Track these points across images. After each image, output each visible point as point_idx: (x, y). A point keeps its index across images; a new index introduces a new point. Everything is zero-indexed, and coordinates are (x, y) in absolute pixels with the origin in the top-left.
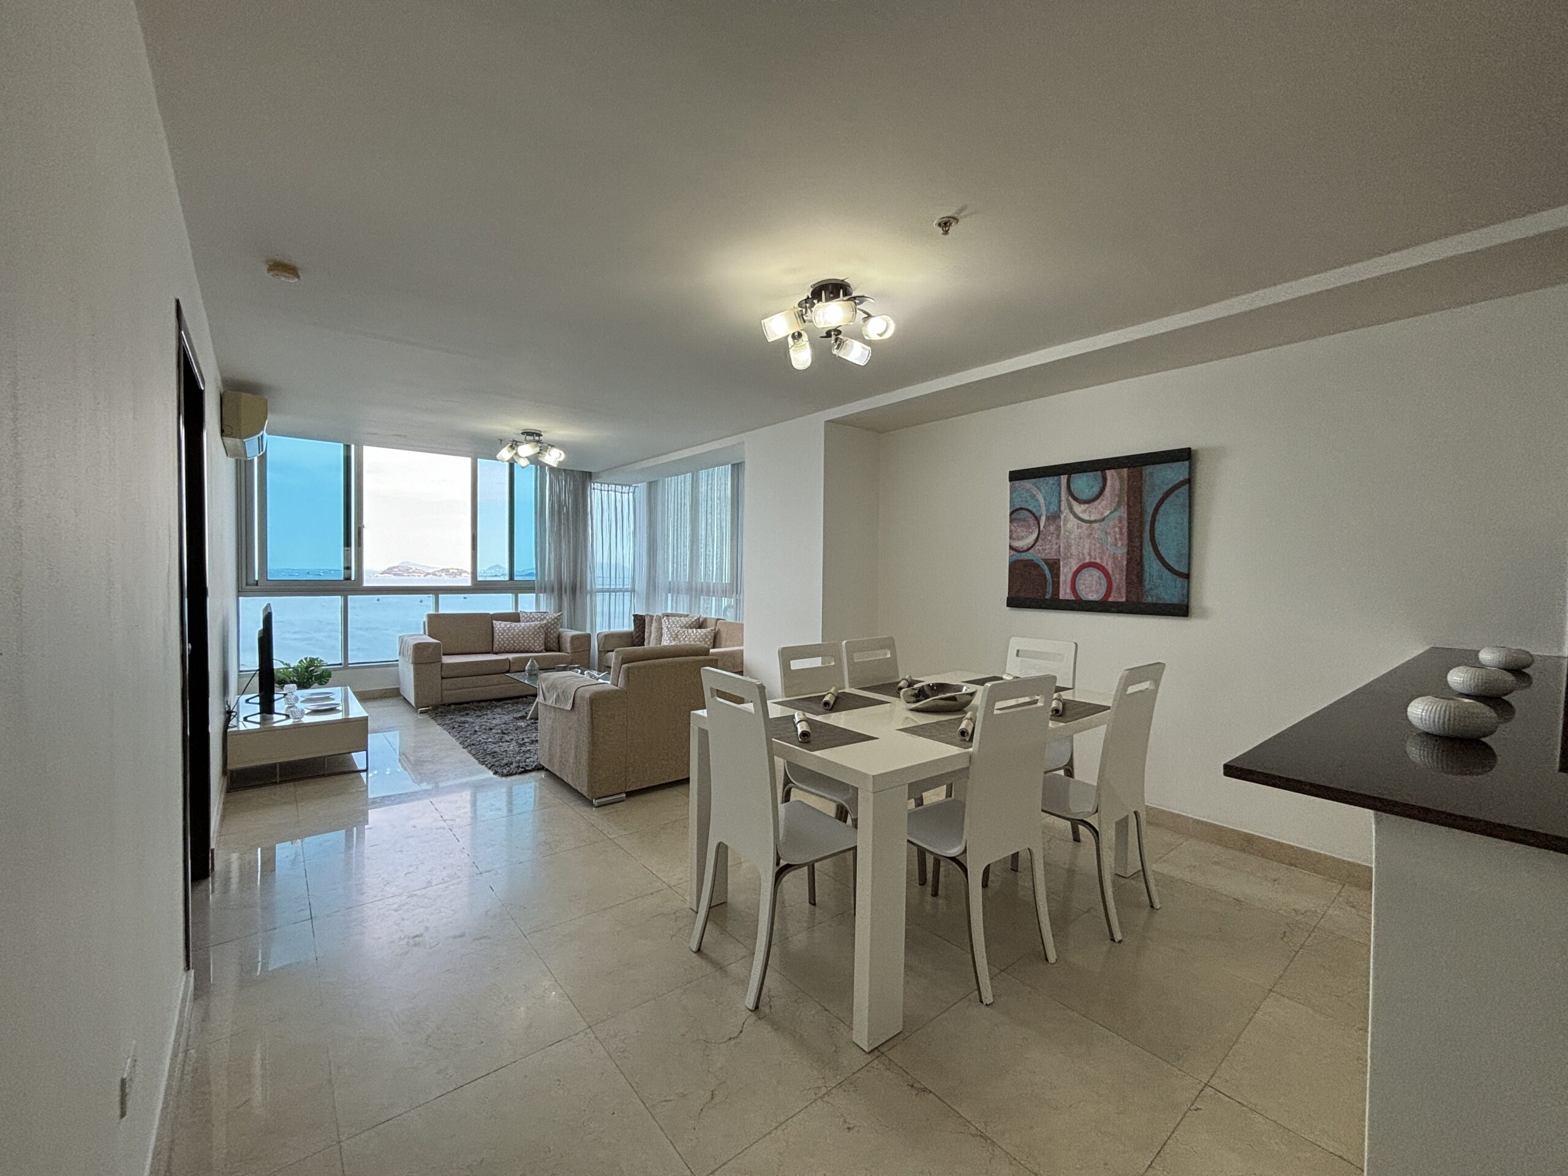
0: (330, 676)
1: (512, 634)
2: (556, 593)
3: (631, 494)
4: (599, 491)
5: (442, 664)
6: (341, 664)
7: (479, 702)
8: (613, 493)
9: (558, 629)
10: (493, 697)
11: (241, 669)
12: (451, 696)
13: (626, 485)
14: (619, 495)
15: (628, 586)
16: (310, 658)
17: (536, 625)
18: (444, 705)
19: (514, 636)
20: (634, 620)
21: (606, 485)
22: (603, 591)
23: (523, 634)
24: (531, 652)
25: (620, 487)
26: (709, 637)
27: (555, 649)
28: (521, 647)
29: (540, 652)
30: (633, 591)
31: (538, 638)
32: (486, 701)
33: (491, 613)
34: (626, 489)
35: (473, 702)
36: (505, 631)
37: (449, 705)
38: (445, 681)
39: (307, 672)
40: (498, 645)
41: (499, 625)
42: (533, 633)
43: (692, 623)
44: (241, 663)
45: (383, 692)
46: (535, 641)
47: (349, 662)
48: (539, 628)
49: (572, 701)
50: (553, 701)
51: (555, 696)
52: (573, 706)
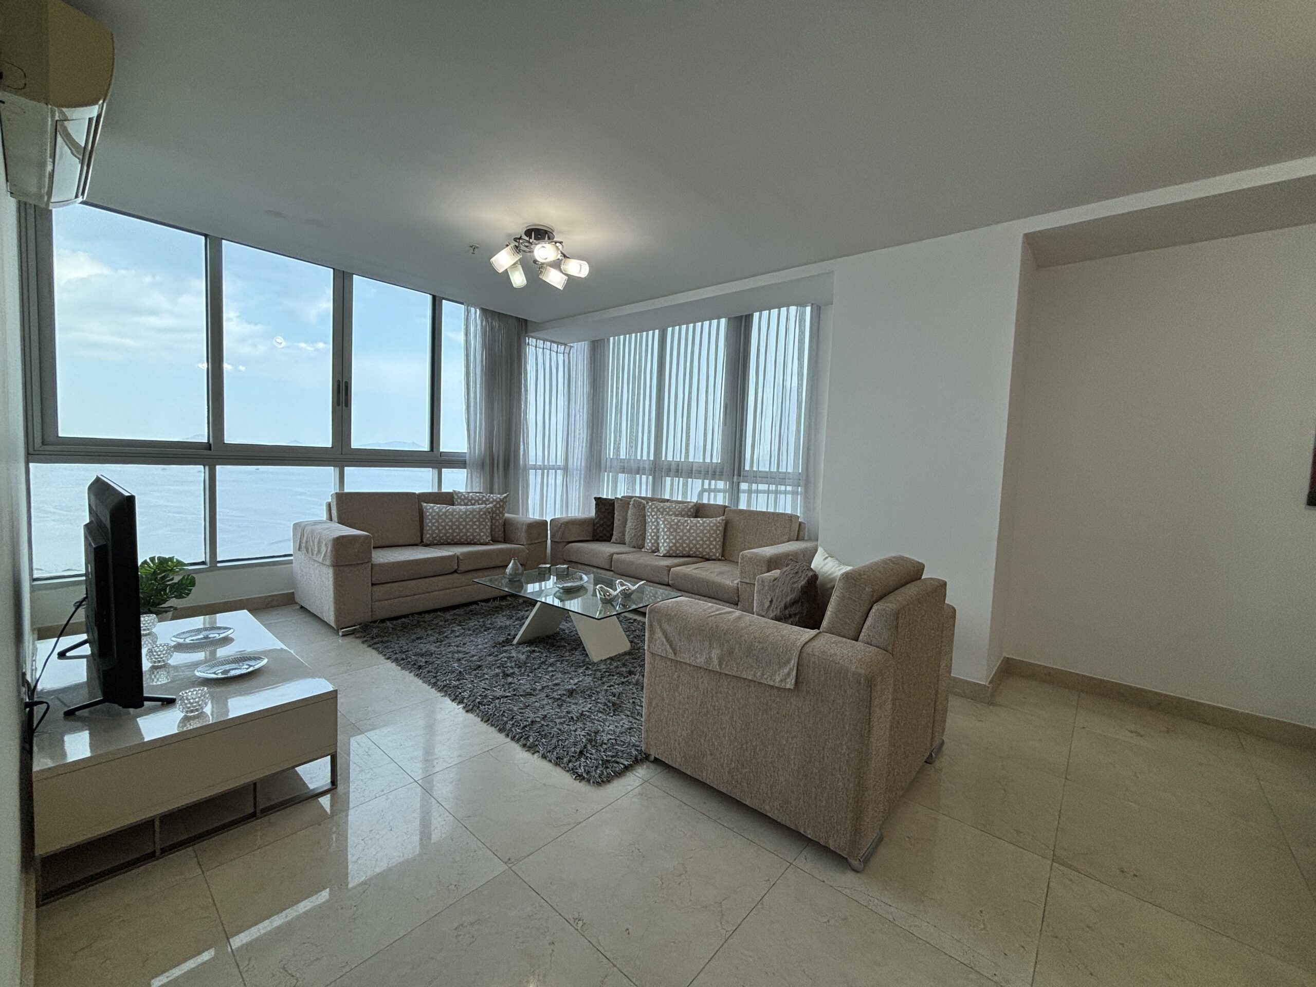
0: (193, 583)
1: (451, 521)
2: (487, 469)
3: (566, 355)
4: (534, 348)
5: (372, 565)
6: (203, 563)
7: (420, 613)
8: (548, 352)
9: (503, 515)
10: (437, 606)
11: (35, 576)
12: (385, 609)
13: (562, 344)
14: (554, 354)
15: (560, 462)
16: (159, 558)
17: (481, 510)
18: (375, 622)
19: (453, 524)
20: (597, 505)
21: (542, 342)
22: (535, 468)
23: (465, 520)
24: (475, 544)
25: (555, 346)
26: (720, 528)
27: (500, 539)
28: (461, 538)
29: (486, 544)
30: (566, 469)
31: (485, 526)
32: (428, 612)
33: (417, 492)
34: (561, 348)
35: (412, 614)
36: (440, 516)
37: (383, 621)
38: (375, 588)
39: (156, 579)
40: (431, 535)
41: (430, 508)
42: (478, 520)
43: (689, 510)
44: (35, 566)
45: (270, 599)
46: (481, 530)
47: (219, 559)
48: (485, 514)
49: (795, 672)
50: (709, 660)
51: (718, 652)
52: (797, 683)
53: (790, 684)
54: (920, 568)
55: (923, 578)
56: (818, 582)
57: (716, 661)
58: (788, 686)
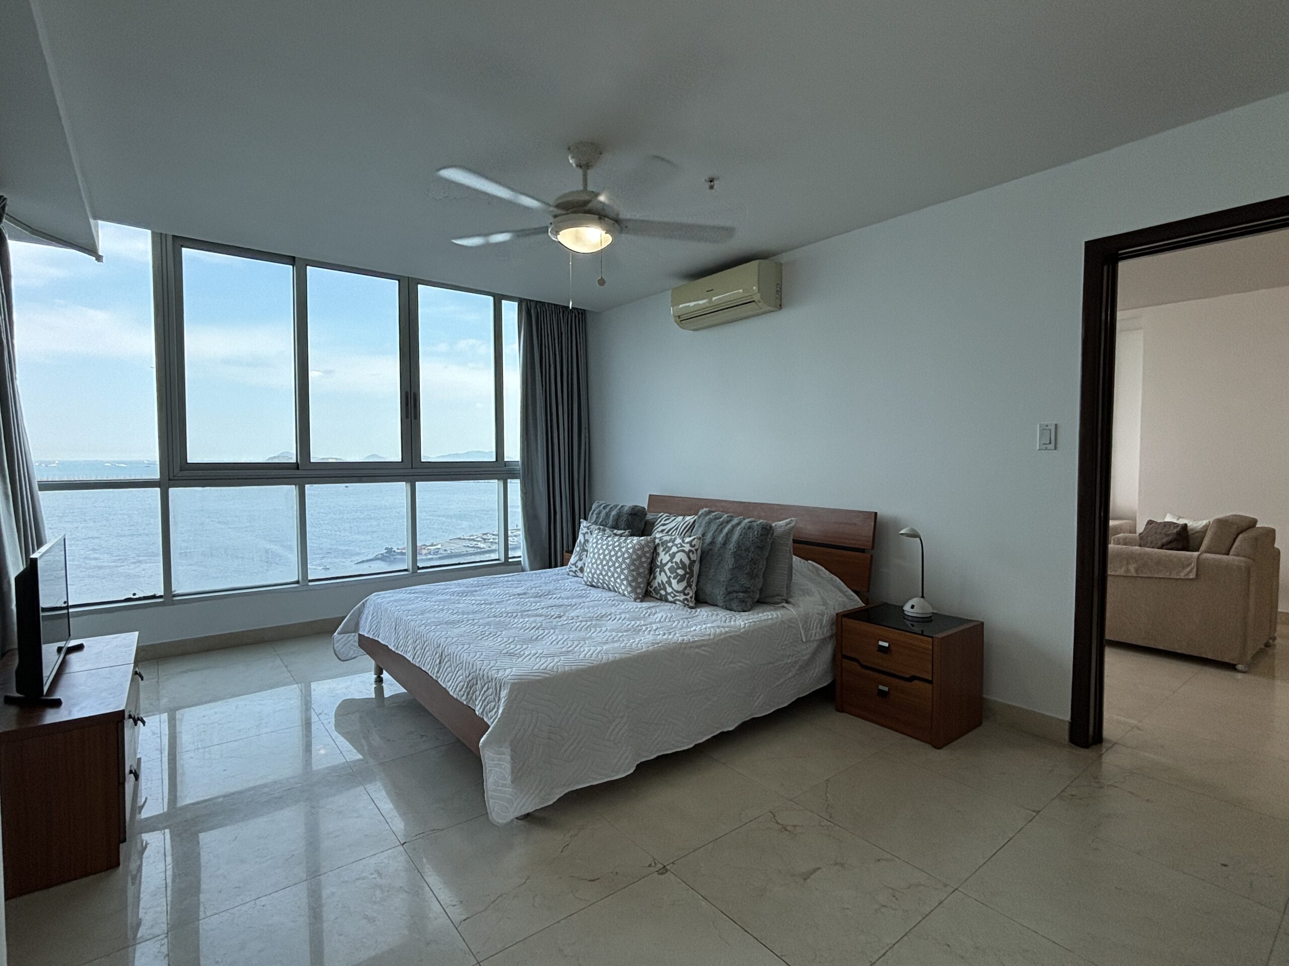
49: (1195, 570)
50: (1128, 570)
51: (1134, 565)
52: (1197, 575)
53: (1192, 576)
54: (1255, 522)
55: (1257, 526)
56: (1188, 528)
57: (1133, 571)
58: (1191, 577)
